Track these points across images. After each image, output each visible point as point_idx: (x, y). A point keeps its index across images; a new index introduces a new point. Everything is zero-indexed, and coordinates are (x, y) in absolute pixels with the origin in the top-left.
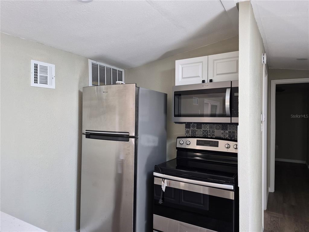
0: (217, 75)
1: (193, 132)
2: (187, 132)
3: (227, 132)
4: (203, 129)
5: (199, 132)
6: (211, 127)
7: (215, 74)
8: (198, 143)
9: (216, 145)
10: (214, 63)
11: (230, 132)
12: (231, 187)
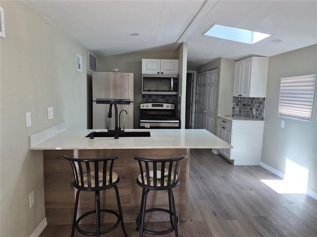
0: (165, 70)
1: (147, 100)
2: (143, 100)
3: (165, 99)
4: (152, 98)
5: (150, 100)
6: (157, 97)
7: (164, 70)
8: (153, 106)
9: (162, 106)
10: (163, 64)
11: (166, 100)
12: (178, 121)
